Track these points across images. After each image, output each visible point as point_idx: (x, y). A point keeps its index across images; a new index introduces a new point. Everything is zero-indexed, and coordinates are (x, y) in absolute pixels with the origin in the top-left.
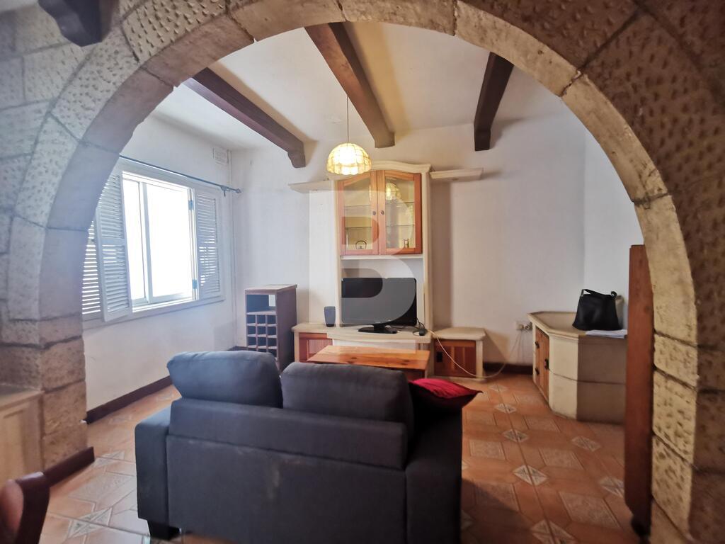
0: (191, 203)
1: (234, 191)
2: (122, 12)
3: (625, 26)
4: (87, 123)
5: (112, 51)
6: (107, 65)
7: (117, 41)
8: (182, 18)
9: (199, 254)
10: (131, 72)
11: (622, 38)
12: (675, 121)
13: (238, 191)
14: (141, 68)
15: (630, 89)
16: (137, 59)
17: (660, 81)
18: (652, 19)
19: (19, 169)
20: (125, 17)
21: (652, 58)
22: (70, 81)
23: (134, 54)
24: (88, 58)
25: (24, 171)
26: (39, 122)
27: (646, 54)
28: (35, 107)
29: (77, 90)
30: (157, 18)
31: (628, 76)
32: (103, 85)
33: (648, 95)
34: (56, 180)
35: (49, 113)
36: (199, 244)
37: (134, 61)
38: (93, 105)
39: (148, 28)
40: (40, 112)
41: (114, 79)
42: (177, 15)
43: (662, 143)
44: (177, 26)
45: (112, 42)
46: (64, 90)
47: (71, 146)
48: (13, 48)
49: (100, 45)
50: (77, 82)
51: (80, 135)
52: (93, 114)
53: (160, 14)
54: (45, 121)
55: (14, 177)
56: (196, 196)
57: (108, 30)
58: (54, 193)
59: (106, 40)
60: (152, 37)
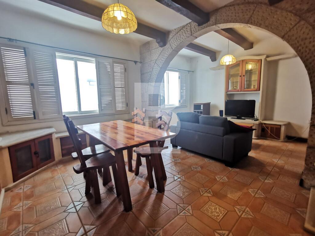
0: (179, 77)
1: (192, 72)
2: (170, 39)
3: (296, 25)
4: (162, 64)
5: (167, 47)
6: (167, 51)
7: (169, 45)
8: (182, 38)
9: (181, 93)
10: (171, 52)
11: (295, 28)
12: (310, 50)
13: (193, 72)
14: (173, 50)
15: (296, 42)
16: (172, 49)
17: (306, 39)
18: (305, 22)
19: (150, 75)
20: (170, 40)
21: (304, 33)
22: (159, 55)
23: (172, 48)
24: (163, 50)
25: (151, 75)
26: (154, 64)
27: (302, 32)
28: (153, 61)
29: (161, 57)
30: (177, 39)
31: (296, 38)
32: (166, 55)
33: (302, 43)
34: (156, 76)
35: (155, 62)
36: (181, 90)
37: (171, 49)
38: (163, 60)
39: (175, 41)
40: (154, 62)
41: (168, 54)
42: (181, 38)
43: (306, 56)
44: (180, 40)
45: (168, 46)
46: (158, 57)
47: (159, 69)
48: (149, 50)
49: (166, 47)
50: (161, 55)
51: (161, 67)
52: (163, 62)
53: (177, 38)
54: (155, 64)
55: (149, 76)
56: (181, 75)
57: (167, 43)
58: (155, 79)
59: (167, 45)
60: (175, 44)
